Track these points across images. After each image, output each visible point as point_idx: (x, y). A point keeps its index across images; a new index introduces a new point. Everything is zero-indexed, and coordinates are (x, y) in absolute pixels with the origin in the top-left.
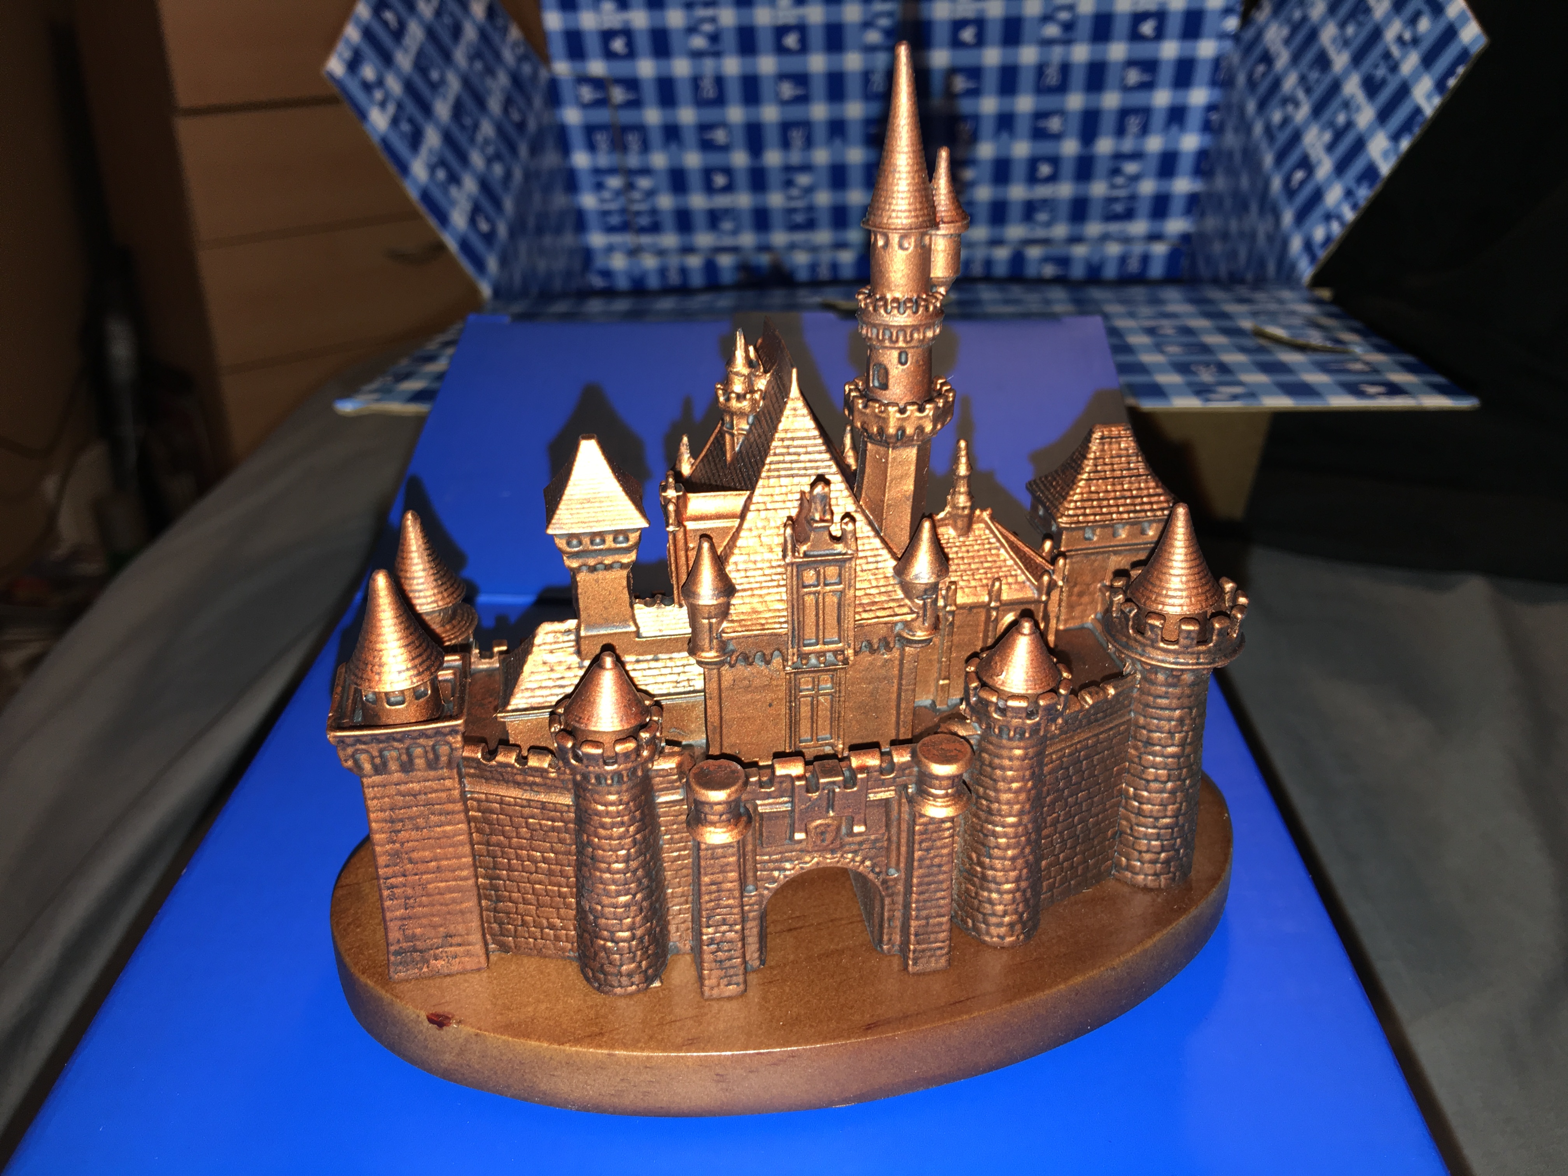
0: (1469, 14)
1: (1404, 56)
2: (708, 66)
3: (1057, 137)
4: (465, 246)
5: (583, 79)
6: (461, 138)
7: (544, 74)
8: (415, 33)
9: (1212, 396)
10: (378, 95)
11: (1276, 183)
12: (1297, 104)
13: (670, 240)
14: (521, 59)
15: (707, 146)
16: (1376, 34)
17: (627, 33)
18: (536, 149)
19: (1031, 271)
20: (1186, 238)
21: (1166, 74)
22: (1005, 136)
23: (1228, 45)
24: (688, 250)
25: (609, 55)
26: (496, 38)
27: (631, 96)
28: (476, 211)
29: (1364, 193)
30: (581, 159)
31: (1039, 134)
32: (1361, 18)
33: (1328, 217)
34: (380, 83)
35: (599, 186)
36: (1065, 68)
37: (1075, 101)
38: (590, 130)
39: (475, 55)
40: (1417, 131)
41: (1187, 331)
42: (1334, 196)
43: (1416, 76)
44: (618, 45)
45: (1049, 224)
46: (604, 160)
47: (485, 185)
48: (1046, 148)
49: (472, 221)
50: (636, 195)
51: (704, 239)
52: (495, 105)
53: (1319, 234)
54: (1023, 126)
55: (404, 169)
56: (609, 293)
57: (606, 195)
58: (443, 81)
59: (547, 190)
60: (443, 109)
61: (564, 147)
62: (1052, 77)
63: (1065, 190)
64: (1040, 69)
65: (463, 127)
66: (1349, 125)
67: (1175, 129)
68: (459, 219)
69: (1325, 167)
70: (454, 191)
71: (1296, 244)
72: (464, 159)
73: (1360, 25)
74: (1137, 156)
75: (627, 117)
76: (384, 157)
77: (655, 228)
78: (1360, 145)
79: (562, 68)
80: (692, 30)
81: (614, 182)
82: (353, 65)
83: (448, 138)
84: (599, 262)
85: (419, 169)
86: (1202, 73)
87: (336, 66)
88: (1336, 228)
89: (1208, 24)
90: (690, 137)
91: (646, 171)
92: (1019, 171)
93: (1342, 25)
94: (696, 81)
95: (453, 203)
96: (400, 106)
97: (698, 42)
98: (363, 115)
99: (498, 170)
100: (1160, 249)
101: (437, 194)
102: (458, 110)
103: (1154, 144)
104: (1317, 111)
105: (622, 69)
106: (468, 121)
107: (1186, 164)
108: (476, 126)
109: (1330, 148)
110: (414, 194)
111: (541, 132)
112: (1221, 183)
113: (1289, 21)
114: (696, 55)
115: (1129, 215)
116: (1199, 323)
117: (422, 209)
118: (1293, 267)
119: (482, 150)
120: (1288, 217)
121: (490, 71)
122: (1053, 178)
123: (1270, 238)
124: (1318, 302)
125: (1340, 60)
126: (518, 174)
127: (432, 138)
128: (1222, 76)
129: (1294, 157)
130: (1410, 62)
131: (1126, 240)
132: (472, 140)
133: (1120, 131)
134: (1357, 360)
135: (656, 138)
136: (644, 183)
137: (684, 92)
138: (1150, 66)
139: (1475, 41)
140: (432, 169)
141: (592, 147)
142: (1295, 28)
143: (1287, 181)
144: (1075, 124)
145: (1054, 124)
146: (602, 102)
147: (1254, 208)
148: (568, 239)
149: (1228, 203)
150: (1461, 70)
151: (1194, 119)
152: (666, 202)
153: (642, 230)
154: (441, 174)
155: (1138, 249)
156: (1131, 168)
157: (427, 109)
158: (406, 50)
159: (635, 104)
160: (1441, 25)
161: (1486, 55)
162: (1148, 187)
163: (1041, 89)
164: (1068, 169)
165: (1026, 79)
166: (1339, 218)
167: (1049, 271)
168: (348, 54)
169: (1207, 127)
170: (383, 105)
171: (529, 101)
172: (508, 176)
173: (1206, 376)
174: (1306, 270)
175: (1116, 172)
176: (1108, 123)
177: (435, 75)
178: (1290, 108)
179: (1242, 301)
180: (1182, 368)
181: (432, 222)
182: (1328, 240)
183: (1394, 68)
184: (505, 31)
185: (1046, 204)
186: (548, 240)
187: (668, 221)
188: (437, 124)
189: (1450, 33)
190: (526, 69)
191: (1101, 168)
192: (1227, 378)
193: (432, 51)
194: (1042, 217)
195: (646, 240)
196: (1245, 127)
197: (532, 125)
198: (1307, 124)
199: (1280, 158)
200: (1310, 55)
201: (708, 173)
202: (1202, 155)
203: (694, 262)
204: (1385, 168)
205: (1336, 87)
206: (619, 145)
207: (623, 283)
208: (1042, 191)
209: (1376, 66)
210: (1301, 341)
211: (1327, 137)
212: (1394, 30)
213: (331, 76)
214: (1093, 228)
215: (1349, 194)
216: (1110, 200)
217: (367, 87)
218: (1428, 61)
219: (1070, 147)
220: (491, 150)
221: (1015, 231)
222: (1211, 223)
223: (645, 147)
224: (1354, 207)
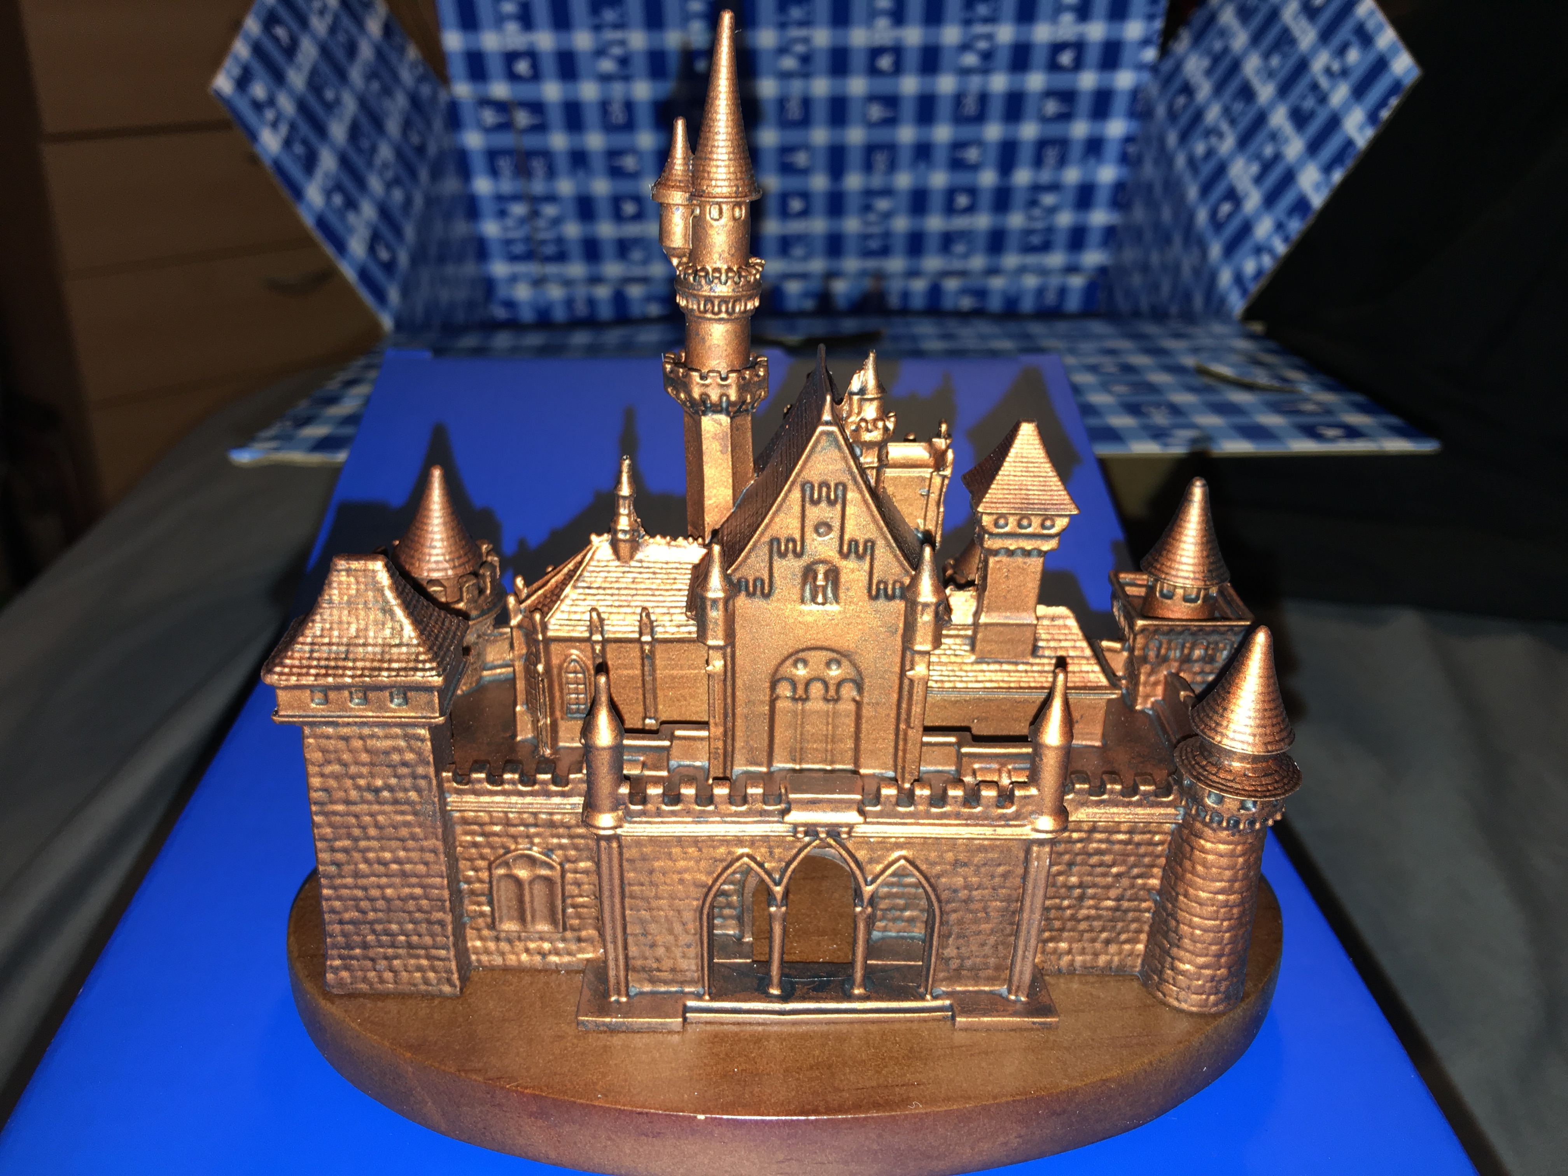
0: (1400, 45)
1: (1333, 87)
2: (617, 90)
3: (975, 168)
4: (364, 275)
5: (485, 102)
6: (359, 161)
7: (443, 97)
8: (308, 51)
9: (1170, 440)
10: (270, 115)
11: (1202, 216)
12: (1220, 135)
13: (576, 269)
14: (421, 79)
15: (616, 172)
16: (1303, 66)
17: (532, 55)
18: (436, 174)
19: (948, 303)
20: (1102, 271)
21: (1084, 105)
22: (922, 166)
23: (1146, 76)
24: (595, 280)
25: (513, 77)
26: (393, 57)
27: (536, 121)
28: (375, 240)
29: (1296, 226)
30: (483, 185)
31: (957, 164)
32: (1286, 48)
33: (1259, 250)
34: (271, 102)
35: (502, 214)
36: (983, 98)
37: (993, 132)
38: (492, 155)
39: (371, 75)
40: (1350, 163)
41: (1128, 369)
42: (1264, 228)
43: (1346, 107)
44: (522, 67)
45: (966, 256)
46: (507, 186)
47: (384, 211)
48: (963, 178)
49: (372, 250)
50: (541, 223)
51: (612, 269)
52: (393, 126)
53: (1250, 267)
54: (941, 156)
55: (298, 193)
56: (513, 325)
57: (510, 222)
58: (338, 101)
59: (448, 217)
60: (338, 131)
61: (465, 170)
62: (970, 106)
63: (982, 221)
64: (958, 99)
65: (359, 150)
66: (1277, 157)
67: (1092, 161)
68: (357, 247)
69: (1253, 200)
70: (351, 218)
71: (1225, 277)
72: (361, 183)
73: (1285, 56)
74: (1055, 187)
75: (531, 142)
76: (277, 181)
77: (561, 257)
78: (1289, 177)
79: (462, 90)
80: (600, 52)
81: (518, 209)
82: (243, 82)
83: (344, 161)
84: (502, 292)
85: (314, 194)
86: (1120, 104)
87: (223, 83)
88: (1267, 261)
89: (1127, 55)
90: (598, 164)
91: (551, 198)
92: (936, 201)
93: (1267, 56)
94: (604, 106)
95: (351, 230)
96: (293, 127)
97: (607, 65)
98: (253, 136)
99: (398, 195)
100: (1077, 282)
101: (333, 220)
102: (354, 132)
103: (1072, 175)
104: (1243, 142)
105: (526, 91)
106: (365, 144)
107: (1102, 196)
108: (373, 149)
109: (1258, 180)
110: (308, 221)
111: (442, 156)
112: (1139, 214)
113: (1209, 52)
114: (605, 79)
115: (1046, 247)
116: (1140, 360)
117: (318, 236)
118: (1222, 301)
119: (381, 174)
120: (1215, 250)
121: (387, 91)
122: (970, 209)
123: (1197, 272)
124: (1252, 336)
125: (1265, 92)
126: (418, 201)
127: (328, 162)
128: (1139, 107)
129: (1219, 190)
130: (1340, 94)
131: (1043, 272)
132: (370, 164)
133: (1038, 162)
134: (1307, 400)
135: (562, 164)
136: (550, 210)
137: (591, 116)
138: (1068, 97)
139: (1408, 72)
140: (328, 194)
141: (494, 172)
142: (1216, 60)
143: (1214, 214)
144: (992, 155)
145: (972, 154)
146: (505, 126)
147: (1177, 240)
148: (470, 269)
149: (1148, 235)
150: (1394, 102)
151: (1112, 151)
152: (572, 230)
153: (548, 259)
154: (338, 200)
155: (1055, 281)
156: (1048, 199)
157: (321, 131)
158: (299, 68)
159: (541, 128)
160: (1371, 57)
161: (1419, 87)
162: (1065, 219)
163: (959, 118)
164: (985, 200)
165: (944, 109)
166: (1270, 251)
167: (966, 303)
168: (236, 71)
169: (1124, 159)
170: (274, 125)
171: (428, 124)
172: (408, 202)
173: (1160, 419)
174: (1237, 304)
175: (1033, 203)
176: (1026, 154)
177: (329, 95)
178: (1214, 140)
179: (1178, 336)
180: (1133, 409)
181: (329, 250)
182: (1259, 273)
183: (1323, 99)
184: (402, 50)
185: (965, 235)
186: (450, 270)
187: (575, 250)
188: (333, 147)
189: (1381, 65)
190: (425, 90)
191: (1019, 198)
192: (1180, 420)
193: (326, 69)
194: (959, 248)
195: (552, 269)
196: (1165, 159)
197: (432, 149)
198: (1232, 156)
199: (1206, 190)
200: (1233, 86)
201: (617, 201)
202: (1119, 187)
203: (603, 292)
204: (1317, 200)
205: (1261, 119)
206: (523, 170)
207: (527, 315)
208: (960, 223)
209: (1303, 97)
210: (1247, 380)
211: (1255, 169)
212: (1321, 61)
213: (218, 94)
214: (1011, 260)
215: (1280, 227)
216: (1028, 232)
217: (258, 106)
218: (1359, 92)
219: (988, 178)
220: (390, 175)
221: (932, 263)
222: (1130, 255)
223: (551, 173)
224: (1286, 239)
